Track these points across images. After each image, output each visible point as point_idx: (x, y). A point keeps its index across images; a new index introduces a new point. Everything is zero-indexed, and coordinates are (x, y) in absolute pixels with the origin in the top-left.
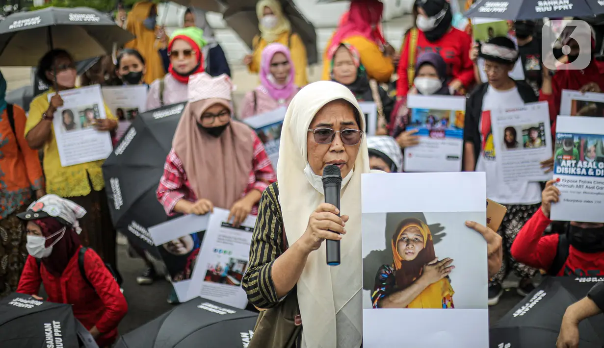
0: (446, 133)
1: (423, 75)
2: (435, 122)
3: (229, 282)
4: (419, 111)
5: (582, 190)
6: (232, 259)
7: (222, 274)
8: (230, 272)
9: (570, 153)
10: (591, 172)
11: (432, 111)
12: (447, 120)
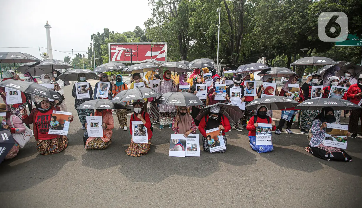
0: (223, 92)
1: (217, 81)
2: (221, 89)
3: (194, 150)
4: (217, 87)
5: (262, 138)
6: (192, 145)
7: (191, 148)
8: (193, 148)
9: (259, 131)
10: (264, 134)
11: (220, 87)
12: (223, 88)
